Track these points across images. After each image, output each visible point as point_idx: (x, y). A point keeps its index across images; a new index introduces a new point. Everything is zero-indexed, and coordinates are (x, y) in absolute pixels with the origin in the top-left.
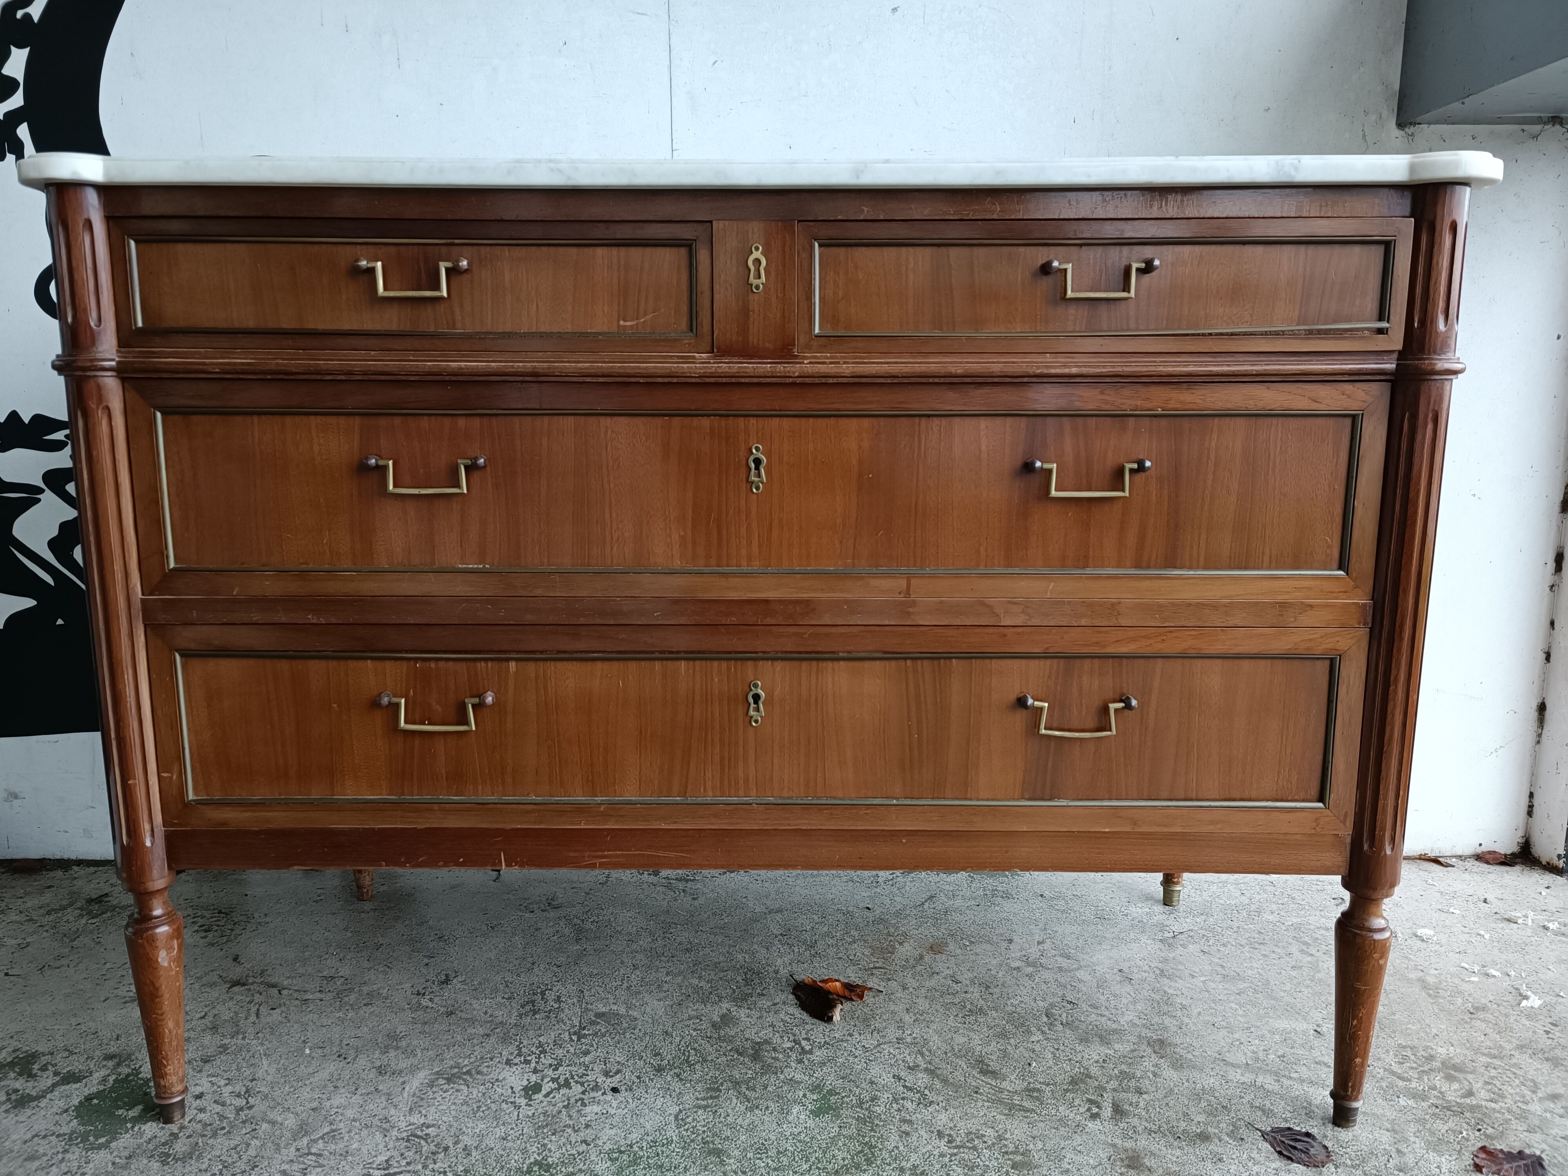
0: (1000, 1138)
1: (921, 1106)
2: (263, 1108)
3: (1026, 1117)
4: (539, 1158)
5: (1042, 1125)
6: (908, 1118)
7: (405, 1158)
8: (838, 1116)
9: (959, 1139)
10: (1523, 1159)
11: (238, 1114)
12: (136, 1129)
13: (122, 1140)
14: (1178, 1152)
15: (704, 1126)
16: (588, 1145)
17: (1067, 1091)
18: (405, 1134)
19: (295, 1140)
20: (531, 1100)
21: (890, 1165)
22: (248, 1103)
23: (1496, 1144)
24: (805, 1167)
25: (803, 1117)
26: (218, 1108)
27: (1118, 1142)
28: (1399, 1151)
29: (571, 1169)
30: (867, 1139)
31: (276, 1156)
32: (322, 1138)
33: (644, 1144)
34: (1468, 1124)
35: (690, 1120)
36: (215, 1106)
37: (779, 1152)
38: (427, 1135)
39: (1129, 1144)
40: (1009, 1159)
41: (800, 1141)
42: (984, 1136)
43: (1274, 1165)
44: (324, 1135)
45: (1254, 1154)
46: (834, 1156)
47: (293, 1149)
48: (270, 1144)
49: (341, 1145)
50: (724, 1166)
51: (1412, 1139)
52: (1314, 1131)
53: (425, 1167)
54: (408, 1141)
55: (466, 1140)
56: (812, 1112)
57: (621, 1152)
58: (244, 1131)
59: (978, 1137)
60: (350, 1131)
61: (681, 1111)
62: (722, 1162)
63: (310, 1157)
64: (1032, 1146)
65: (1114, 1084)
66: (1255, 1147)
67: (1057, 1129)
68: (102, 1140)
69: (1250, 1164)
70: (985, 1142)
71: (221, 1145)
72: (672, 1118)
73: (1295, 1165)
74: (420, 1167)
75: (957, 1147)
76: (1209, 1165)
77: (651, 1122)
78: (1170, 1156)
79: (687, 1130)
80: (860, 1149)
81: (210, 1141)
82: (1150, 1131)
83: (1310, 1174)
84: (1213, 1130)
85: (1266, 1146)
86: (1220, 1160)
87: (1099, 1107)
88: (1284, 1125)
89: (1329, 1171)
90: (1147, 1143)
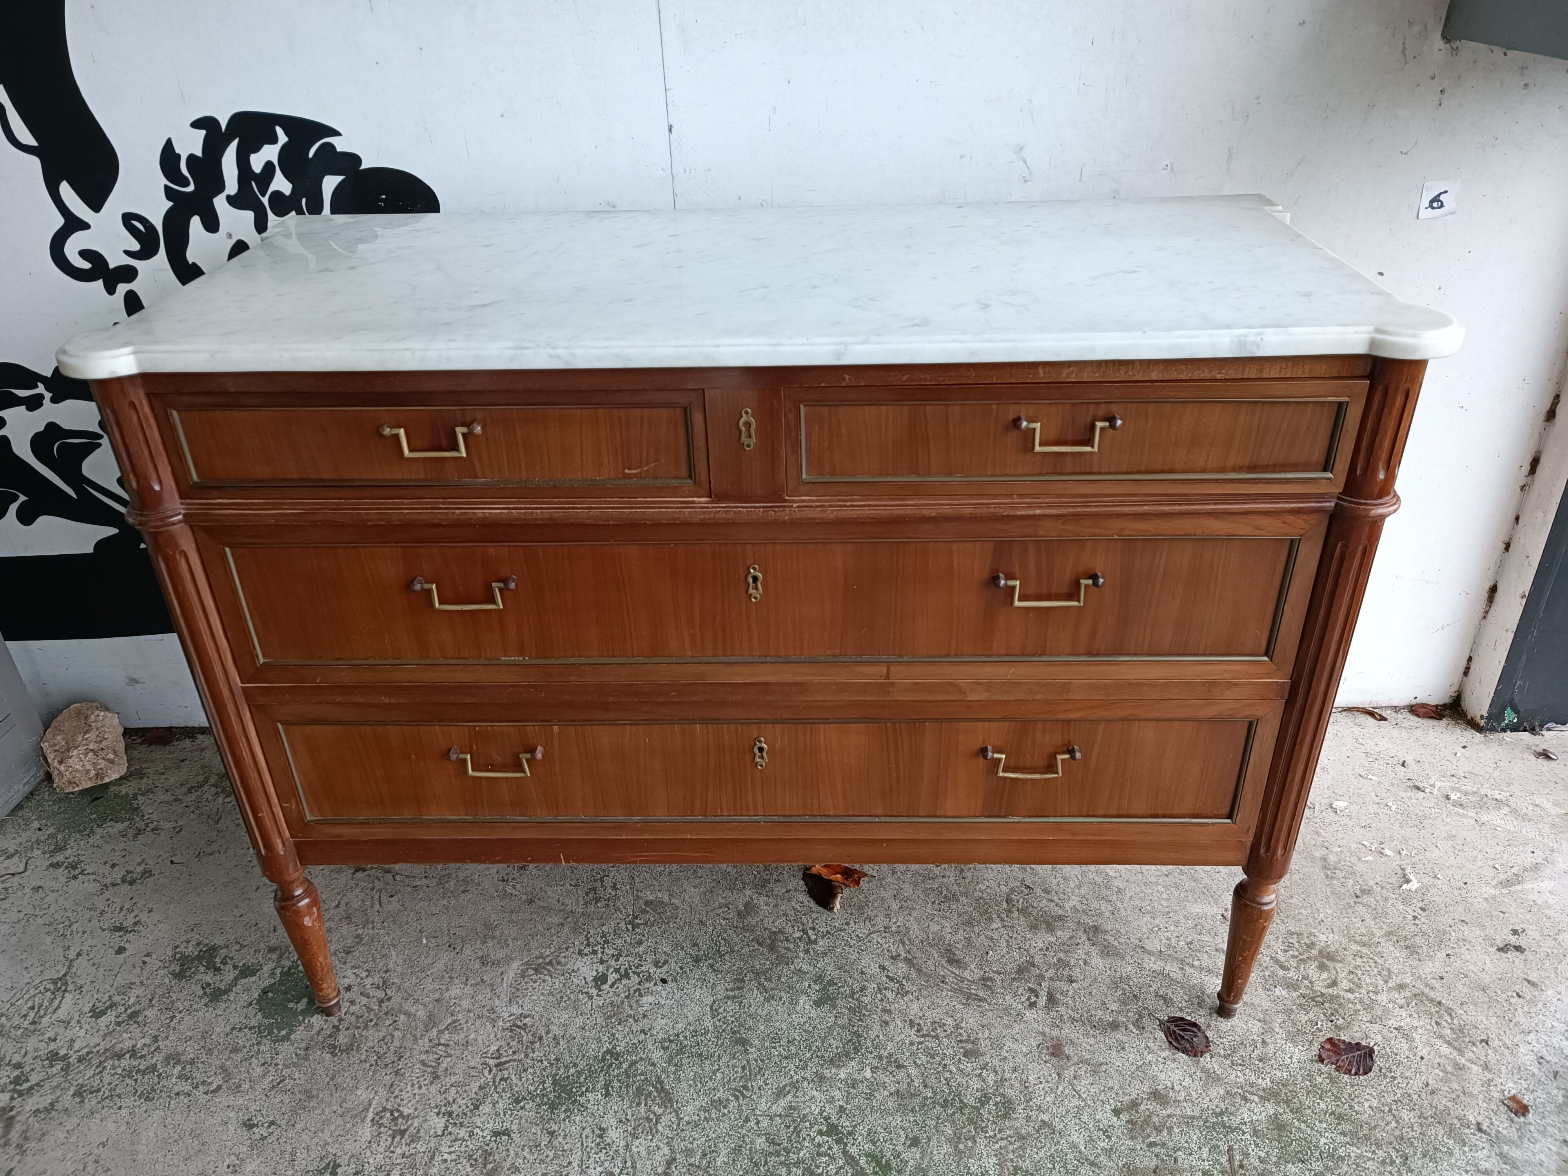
0: (957, 1027)
1: (899, 996)
2: (399, 1000)
3: (979, 1006)
4: (610, 1047)
5: (990, 1014)
6: (888, 1007)
7: (511, 1048)
8: (834, 1006)
9: (925, 1028)
10: (1358, 1050)
11: (380, 1006)
12: (306, 1021)
13: (298, 1033)
14: (1092, 1041)
15: (732, 1016)
16: (646, 1034)
17: (1014, 979)
18: (508, 1024)
19: (427, 1031)
20: (600, 991)
21: (871, 1053)
22: (386, 994)
23: (1342, 1034)
24: (808, 1055)
25: (807, 1007)
26: (365, 1000)
27: (1047, 1030)
28: (1264, 1042)
29: (634, 1058)
30: (855, 1029)
31: (415, 1046)
32: (447, 1028)
33: (688, 1033)
34: (1325, 1014)
35: (721, 1010)
36: (362, 998)
37: (789, 1042)
38: (525, 1025)
39: (1055, 1033)
40: (962, 1047)
41: (805, 1031)
42: (944, 1025)
43: (1164, 1054)
44: (448, 1025)
45: (1151, 1044)
46: (830, 1045)
47: (426, 1040)
48: (409, 1036)
49: (462, 1036)
50: (748, 1054)
51: (1277, 1030)
52: (1201, 1021)
53: (526, 1056)
54: (511, 1031)
55: (556, 1030)
56: (814, 1003)
57: (671, 1041)
58: (387, 1023)
59: (940, 1026)
60: (467, 1022)
61: (714, 1002)
62: (746, 1052)
63: (440, 1047)
64: (980, 1034)
65: (1051, 973)
66: (1152, 1036)
67: (1001, 1018)
68: (283, 1033)
69: (1145, 1053)
70: (945, 1031)
71: (373, 1036)
72: (708, 1008)
73: (1181, 1054)
74: (523, 1056)
75: (924, 1036)
76: (1114, 1053)
77: (692, 1012)
78: (1085, 1044)
79: (719, 1020)
80: (850, 1038)
81: (364, 1033)
82: (1073, 1020)
83: (1190, 1063)
84: (1122, 1019)
85: (1161, 1035)
86: (1123, 1049)
87: (1037, 996)
88: (1179, 1014)
89: (1206, 1060)
90: (1069, 1031)
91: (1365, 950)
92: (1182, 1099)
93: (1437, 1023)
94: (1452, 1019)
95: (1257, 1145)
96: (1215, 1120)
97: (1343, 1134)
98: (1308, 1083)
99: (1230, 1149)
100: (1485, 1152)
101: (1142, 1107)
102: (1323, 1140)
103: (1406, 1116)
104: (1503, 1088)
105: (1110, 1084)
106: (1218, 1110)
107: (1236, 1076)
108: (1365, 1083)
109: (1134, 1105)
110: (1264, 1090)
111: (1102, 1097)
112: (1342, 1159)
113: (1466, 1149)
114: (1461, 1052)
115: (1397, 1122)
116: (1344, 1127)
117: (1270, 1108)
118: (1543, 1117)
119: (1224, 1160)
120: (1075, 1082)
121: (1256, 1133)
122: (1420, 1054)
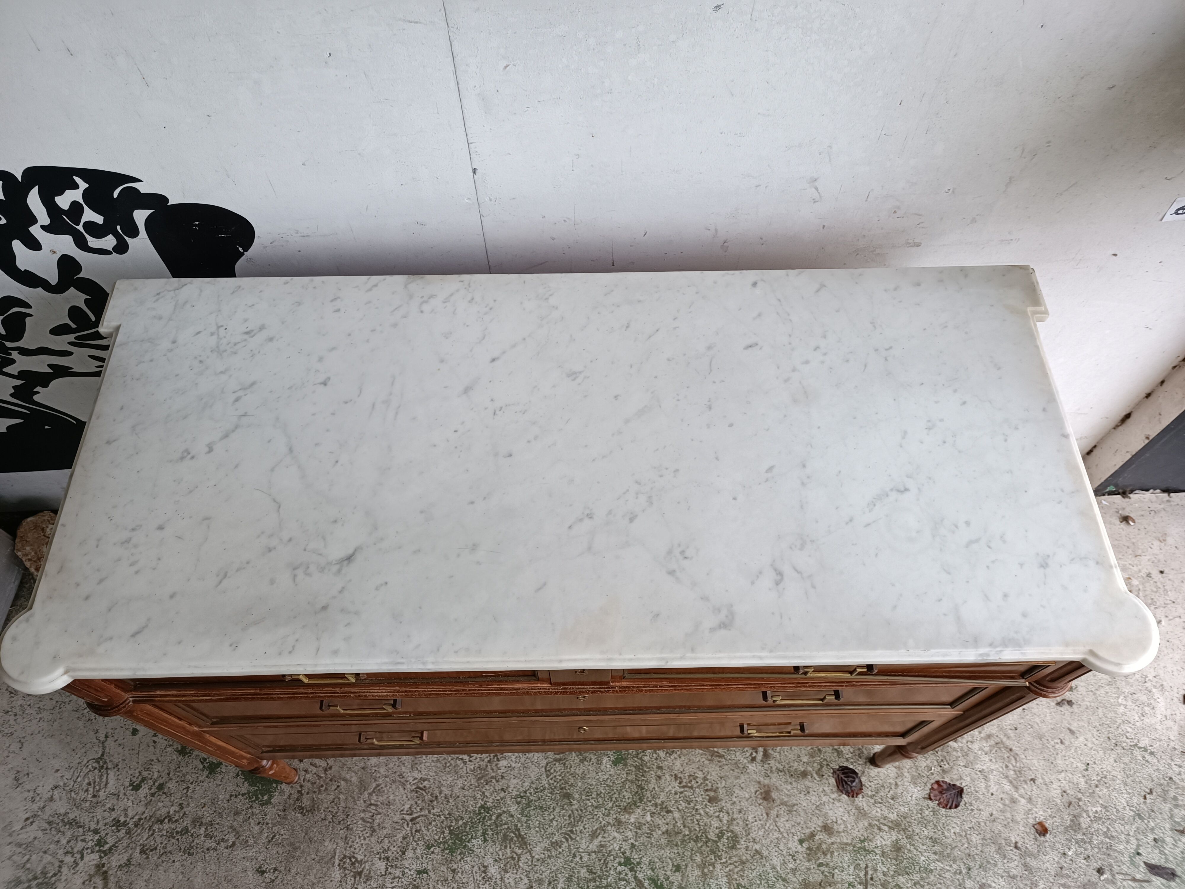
0: (705, 779)
1: (668, 755)
2: (337, 768)
3: (719, 762)
4: (483, 803)
5: (726, 767)
6: (661, 765)
7: (418, 806)
8: (625, 765)
9: (684, 781)
10: (954, 789)
11: (326, 774)
12: (279, 788)
13: (275, 797)
14: (789, 787)
15: (560, 776)
16: (505, 792)
18: (414, 787)
19: (361, 794)
20: (471, 757)
21: (650, 801)
22: (328, 764)
23: (945, 776)
24: (610, 805)
25: (608, 766)
26: (314, 770)
27: (762, 779)
28: (896, 784)
29: (499, 811)
30: (640, 783)
31: (355, 807)
32: (374, 792)
33: (532, 790)
34: (937, 761)
35: (552, 771)
36: (313, 768)
37: (598, 795)
38: (425, 787)
39: (767, 782)
40: (708, 795)
41: (608, 786)
42: (697, 777)
43: (833, 796)
44: (374, 789)
45: (826, 789)
46: (624, 796)
47: (362, 801)
48: (350, 798)
49: (385, 798)
50: (572, 805)
51: (906, 774)
53: (429, 812)
54: (416, 792)
55: (446, 791)
56: (613, 762)
57: (522, 797)
58: (334, 788)
59: (694, 779)
60: (386, 786)
61: (547, 764)
62: (571, 804)
63: (372, 807)
64: (719, 784)
66: (827, 782)
67: (733, 770)
68: (266, 798)
69: (822, 795)
70: (697, 782)
71: (326, 798)
72: (543, 769)
73: (844, 796)
74: (427, 812)
75: (684, 787)
76: (802, 796)
77: (534, 772)
78: (785, 790)
79: (551, 779)
80: (636, 790)
81: (319, 796)
82: (779, 771)
83: (849, 802)
84: (810, 769)
85: (833, 781)
86: (808, 792)
87: (756, 752)
88: (845, 764)
89: (860, 800)
90: (775, 780)
92: (841, 830)
93: (1007, 766)
94: (1016, 763)
95: (883, 863)
96: (859, 845)
97: (935, 853)
98: (919, 815)
99: (867, 867)
100: (1016, 863)
101: (817, 837)
102: (923, 858)
103: (975, 839)
104: (1036, 815)
105: (798, 821)
106: (862, 838)
107: (876, 812)
108: (954, 815)
109: (812, 835)
110: (892, 822)
111: (793, 831)
112: (931, 871)
113: (1005, 861)
114: (1016, 788)
115: (969, 843)
116: (937, 848)
117: (894, 835)
118: (1055, 837)
119: (862, 875)
120: (777, 819)
121: (883, 854)
122: (991, 791)
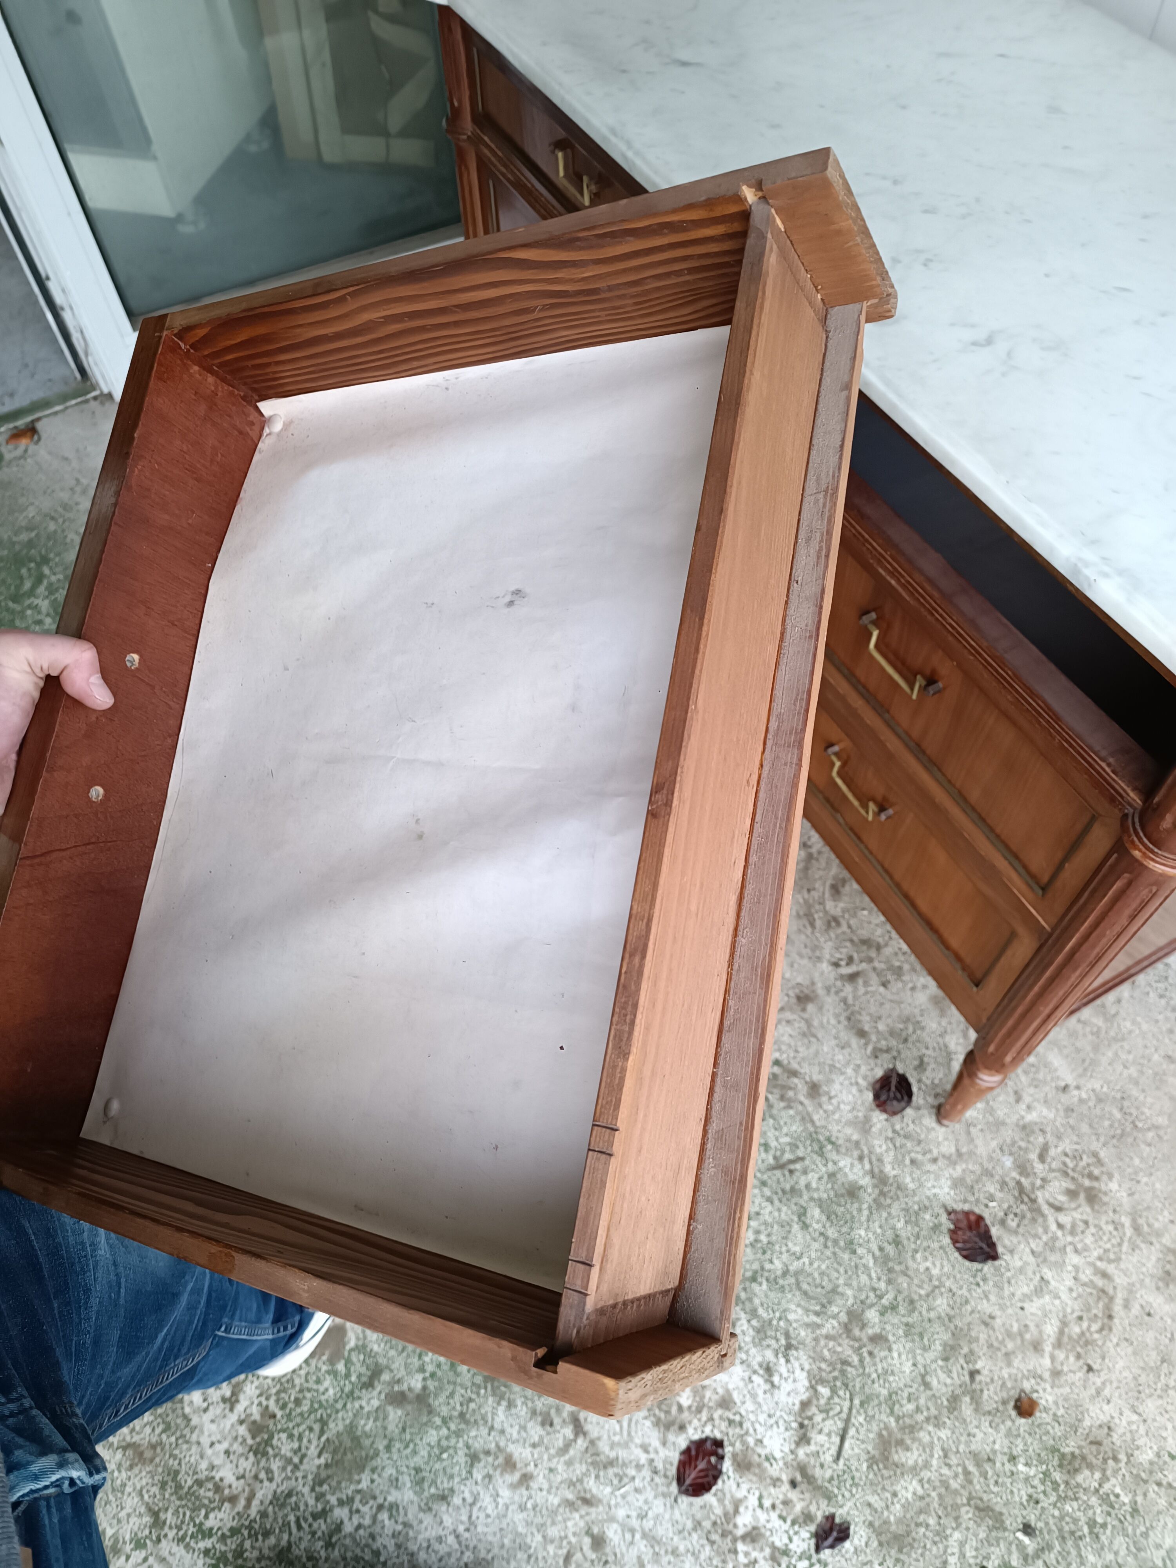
3: (804, 926)
5: (803, 937)
10: (988, 1245)
14: (833, 1021)
17: (852, 941)
23: (997, 1227)
27: (819, 985)
28: (935, 1159)
34: (1010, 1207)
39: (821, 992)
43: (860, 1081)
45: (864, 1068)
51: (958, 1168)
65: (881, 966)
66: (872, 1066)
67: (806, 947)
69: (851, 1066)
73: (871, 1095)
76: (834, 1042)
78: (826, 1018)
82: (844, 1001)
83: (867, 1104)
84: (874, 1038)
85: (879, 1073)
86: (843, 1048)
87: (848, 964)
88: (912, 1080)
89: (879, 1118)
90: (830, 1002)
91: (1129, 1232)
92: (825, 1107)
93: (1080, 1318)
94: (1097, 1332)
95: (820, 1179)
96: (821, 1138)
97: (881, 1249)
98: (916, 1207)
99: (802, 1159)
100: (949, 1381)
101: (796, 1080)
102: (862, 1233)
103: (941, 1303)
104: (1041, 1391)
105: (800, 1049)
106: (833, 1139)
107: (880, 1146)
108: (952, 1259)
109: (794, 1074)
110: (881, 1171)
111: (784, 1048)
112: (854, 1252)
113: (940, 1363)
114: (1058, 1344)
115: (928, 1295)
116: (890, 1249)
117: (866, 1181)
118: (1030, 1434)
119: (788, 1156)
120: (784, 1023)
121: (832, 1176)
122: (1026, 1305)
